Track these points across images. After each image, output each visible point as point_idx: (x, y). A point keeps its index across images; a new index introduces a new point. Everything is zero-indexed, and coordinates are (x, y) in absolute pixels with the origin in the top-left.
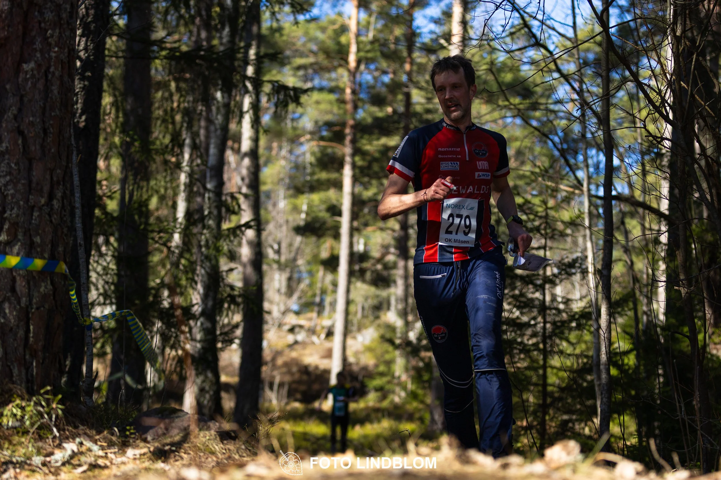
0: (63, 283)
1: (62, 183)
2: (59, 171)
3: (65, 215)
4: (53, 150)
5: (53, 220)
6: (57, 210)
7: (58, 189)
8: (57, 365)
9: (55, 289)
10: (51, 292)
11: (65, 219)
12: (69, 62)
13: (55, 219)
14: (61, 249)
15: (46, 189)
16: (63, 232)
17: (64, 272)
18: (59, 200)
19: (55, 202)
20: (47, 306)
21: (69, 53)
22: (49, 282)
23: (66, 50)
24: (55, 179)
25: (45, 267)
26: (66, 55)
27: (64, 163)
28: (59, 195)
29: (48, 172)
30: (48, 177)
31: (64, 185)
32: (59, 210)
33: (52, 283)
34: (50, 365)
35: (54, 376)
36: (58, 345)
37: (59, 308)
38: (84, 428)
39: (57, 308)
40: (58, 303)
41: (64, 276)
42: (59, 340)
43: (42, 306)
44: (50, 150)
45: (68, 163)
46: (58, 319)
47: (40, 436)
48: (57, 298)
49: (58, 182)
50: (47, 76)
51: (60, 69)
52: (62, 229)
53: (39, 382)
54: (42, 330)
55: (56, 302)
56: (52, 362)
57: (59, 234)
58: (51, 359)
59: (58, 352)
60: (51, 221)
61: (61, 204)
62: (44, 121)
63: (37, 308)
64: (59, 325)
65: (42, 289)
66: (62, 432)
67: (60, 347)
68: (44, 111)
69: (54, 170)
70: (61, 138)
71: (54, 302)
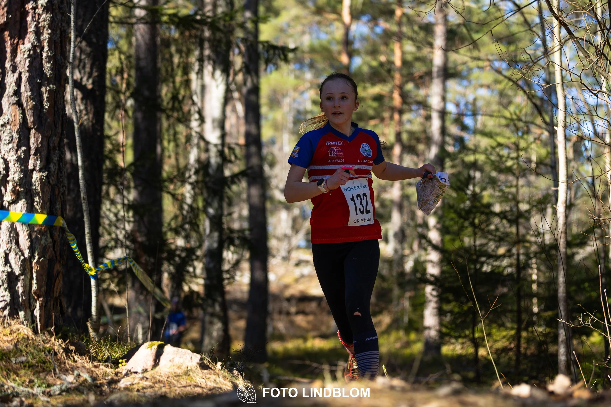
0: (61, 236)
1: (57, 148)
2: (54, 138)
3: (61, 177)
4: (49, 120)
5: (51, 181)
6: (54, 172)
7: (54, 154)
8: (58, 307)
9: (54, 242)
10: (51, 245)
11: (61, 180)
12: (61, 42)
13: (52, 180)
14: (58, 206)
15: (44, 153)
16: (59, 191)
17: (62, 225)
18: (55, 164)
19: (52, 165)
20: (47, 256)
21: (61, 34)
22: (49, 235)
23: (58, 32)
24: (51, 145)
25: (45, 221)
26: (58, 35)
27: (59, 131)
28: (55, 159)
30: (45, 143)
31: (59, 150)
32: (56, 171)
33: (52, 237)
34: (52, 307)
35: (55, 317)
36: (58, 291)
37: (58, 258)
38: (82, 361)
39: (56, 257)
40: (58, 253)
41: (62, 229)
42: (59, 285)
43: (43, 256)
44: (46, 120)
45: (62, 131)
46: (58, 267)
47: (44, 369)
48: (57, 249)
49: (54, 148)
50: (42, 55)
51: (53, 48)
52: (59, 189)
53: (43, 322)
54: (44, 277)
55: (55, 252)
56: (54, 305)
57: (57, 193)
58: (52, 302)
59: (59, 296)
60: (49, 182)
61: (57, 167)
62: (41, 95)
63: (39, 258)
64: (58, 273)
65: (43, 242)
66: (63, 366)
67: (60, 292)
68: (40, 85)
69: (50, 137)
70: (56, 109)
71: (53, 253)
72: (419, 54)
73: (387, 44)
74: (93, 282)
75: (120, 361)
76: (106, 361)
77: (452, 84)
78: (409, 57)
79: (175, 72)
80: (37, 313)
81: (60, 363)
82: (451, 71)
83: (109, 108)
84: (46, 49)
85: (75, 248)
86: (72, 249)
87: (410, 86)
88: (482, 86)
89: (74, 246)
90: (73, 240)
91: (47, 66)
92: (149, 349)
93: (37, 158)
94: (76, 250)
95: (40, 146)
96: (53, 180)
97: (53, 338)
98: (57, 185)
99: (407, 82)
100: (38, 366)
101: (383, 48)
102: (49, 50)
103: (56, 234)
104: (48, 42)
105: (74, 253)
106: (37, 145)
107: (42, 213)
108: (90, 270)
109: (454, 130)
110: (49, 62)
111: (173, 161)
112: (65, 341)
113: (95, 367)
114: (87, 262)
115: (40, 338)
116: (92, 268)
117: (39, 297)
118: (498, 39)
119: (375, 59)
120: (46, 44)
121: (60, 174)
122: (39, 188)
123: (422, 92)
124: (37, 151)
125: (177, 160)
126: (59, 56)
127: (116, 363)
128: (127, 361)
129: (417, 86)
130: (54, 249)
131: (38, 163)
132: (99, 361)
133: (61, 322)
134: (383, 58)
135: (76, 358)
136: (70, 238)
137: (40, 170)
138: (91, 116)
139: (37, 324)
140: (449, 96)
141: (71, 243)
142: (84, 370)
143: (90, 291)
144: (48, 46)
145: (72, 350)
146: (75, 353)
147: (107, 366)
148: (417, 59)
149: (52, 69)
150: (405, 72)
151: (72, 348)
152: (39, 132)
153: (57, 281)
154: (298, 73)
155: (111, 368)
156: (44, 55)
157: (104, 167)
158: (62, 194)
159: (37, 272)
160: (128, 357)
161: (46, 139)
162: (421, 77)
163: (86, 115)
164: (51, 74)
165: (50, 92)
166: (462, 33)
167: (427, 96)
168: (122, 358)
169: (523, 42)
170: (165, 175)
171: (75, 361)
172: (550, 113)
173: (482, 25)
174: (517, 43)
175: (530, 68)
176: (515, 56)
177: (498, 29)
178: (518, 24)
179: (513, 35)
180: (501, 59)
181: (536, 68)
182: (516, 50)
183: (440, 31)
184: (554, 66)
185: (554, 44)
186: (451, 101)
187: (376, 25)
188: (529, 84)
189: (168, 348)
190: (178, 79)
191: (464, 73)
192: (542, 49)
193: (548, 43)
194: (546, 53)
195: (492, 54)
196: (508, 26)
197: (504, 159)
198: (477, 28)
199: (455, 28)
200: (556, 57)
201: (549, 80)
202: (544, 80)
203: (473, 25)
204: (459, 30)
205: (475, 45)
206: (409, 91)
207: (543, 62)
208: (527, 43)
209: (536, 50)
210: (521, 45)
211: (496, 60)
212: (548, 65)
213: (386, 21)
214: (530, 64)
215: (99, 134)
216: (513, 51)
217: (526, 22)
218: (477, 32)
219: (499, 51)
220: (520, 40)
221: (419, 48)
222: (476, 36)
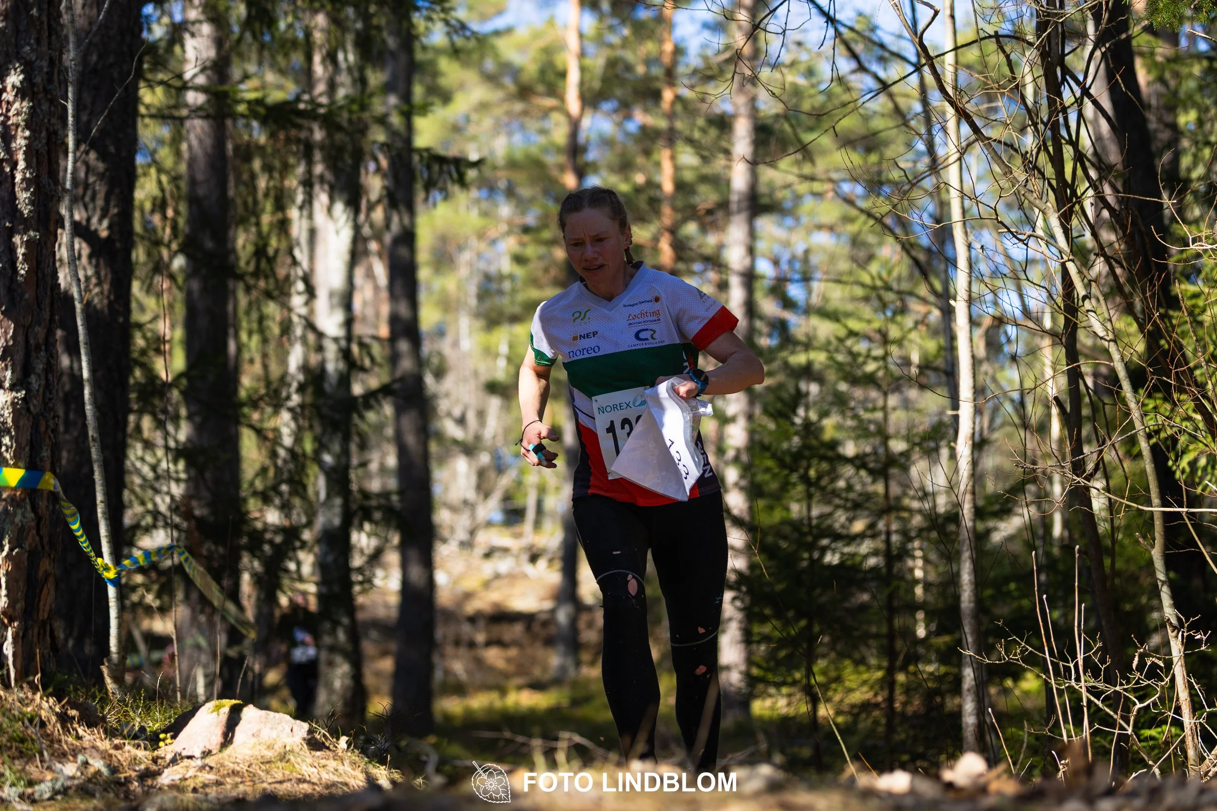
0: (51, 507)
1: (43, 348)
2: (37, 329)
3: (51, 399)
4: (27, 296)
5: (32, 408)
6: (38, 391)
7: (38, 358)
8: (48, 638)
9: (39, 519)
10: (33, 524)
11: (51, 405)
12: (49, 153)
13: (34, 406)
14: (46, 453)
15: (19, 357)
16: (48, 426)
17: (52, 488)
18: (40, 376)
19: (33, 379)
20: (26, 546)
21: (49, 139)
22: (28, 507)
23: (44, 134)
24: (32, 341)
25: (22, 481)
26: (44, 141)
27: (47, 317)
28: (40, 367)
29: (21, 331)
30: (21, 338)
31: (47, 350)
32: (41, 390)
33: (34, 509)
34: (35, 639)
35: (42, 656)
36: (48, 608)
37: (47, 548)
38: (92, 737)
39: (43, 547)
40: (46, 540)
41: (53, 496)
42: (48, 598)
43: (19, 546)
44: (22, 295)
45: (52, 315)
46: (46, 565)
47: (21, 752)
48: (44, 531)
49: (38, 348)
50: (14, 177)
51: (34, 165)
52: (47, 421)
53: (19, 667)
54: (21, 584)
55: (41, 538)
56: (39, 634)
57: (43, 429)
58: (36, 630)
59: (49, 618)
60: (28, 410)
61: (43, 382)
62: (12, 249)
63: (12, 550)
64: (47, 575)
65: (18, 519)
66: (56, 746)
67: (51, 611)
68: (11, 233)
69: (30, 327)
70: (40, 276)
71: (37, 539)
72: (707, 170)
73: (647, 153)
74: (112, 591)
75: (162, 736)
76: (135, 737)
77: (766, 225)
78: (688, 176)
79: (261, 206)
80: (8, 649)
81: (52, 741)
82: (765, 201)
83: (140, 272)
84: (22, 165)
85: (78, 530)
86: (71, 531)
87: (691, 228)
88: (820, 227)
89: (75, 527)
90: (73, 515)
91: (23, 197)
92: (215, 714)
93: (8, 366)
94: (78, 534)
95: (11, 342)
96: (37, 406)
97: (38, 696)
98: (42, 415)
99: (685, 220)
100: (11, 748)
101: (640, 160)
102: (26, 168)
103: (42, 504)
104: (25, 153)
105: (75, 539)
106: (6, 341)
107: (16, 466)
108: (107, 569)
109: (769, 307)
110: (26, 190)
111: (257, 368)
112: (59, 701)
113: (116, 747)
114: (100, 554)
115: (14, 696)
116: (110, 565)
117: (11, 620)
118: (847, 142)
119: (627, 179)
120: (21, 156)
121: (48, 394)
122: (9, 421)
123: (712, 240)
124: (9, 352)
125: (265, 366)
126: (45, 179)
127: (154, 741)
128: (174, 737)
129: (704, 229)
130: (38, 533)
131: (8, 375)
132: (124, 738)
133: (52, 666)
134: (640, 178)
135: (81, 732)
136: (67, 512)
137: (14, 389)
138: (106, 287)
139: (8, 671)
140: (762, 246)
141: (70, 520)
142: (95, 753)
143: (107, 608)
144: (25, 160)
145: (74, 718)
146: (78, 723)
147: (138, 746)
148: (704, 179)
149: (32, 203)
150: (680, 203)
151: (73, 713)
152: (12, 319)
153: (45, 590)
154: (485, 205)
155: (145, 749)
156: (19, 176)
157: (132, 381)
158: (53, 431)
159: (8, 574)
160: (176, 728)
161: (23, 331)
162: (710, 212)
163: (96, 285)
164: (30, 212)
165: (29, 244)
166: (782, 131)
167: (721, 247)
168: (165, 731)
169: (893, 147)
170: (243, 394)
171: (79, 738)
172: (943, 275)
173: (819, 116)
174: (882, 148)
175: (905, 193)
176: (879, 173)
177: (848, 123)
178: (883, 115)
179: (875, 134)
180: (854, 179)
181: (915, 194)
182: (880, 163)
183: (742, 129)
184: (948, 191)
185: (947, 149)
186: (764, 256)
187: (628, 117)
188: (904, 224)
189: (250, 713)
190: (266, 219)
191: (788, 204)
192: (926, 160)
193: (936, 148)
194: (935, 166)
195: (837, 170)
196: (866, 118)
197: (861, 360)
198: (810, 122)
199: (769, 122)
200: (952, 174)
201: (941, 217)
202: (931, 216)
203: (804, 117)
204: (777, 126)
205: (806, 153)
206: (688, 238)
207: (928, 183)
208: (902, 149)
209: (915, 162)
210: (889, 153)
211: (844, 180)
212: (938, 187)
213: (646, 110)
214: (906, 187)
215: (121, 320)
216: (874, 164)
217: (897, 110)
218: (811, 129)
219: (849, 165)
220: (886, 143)
221: (705, 159)
222: (807, 137)
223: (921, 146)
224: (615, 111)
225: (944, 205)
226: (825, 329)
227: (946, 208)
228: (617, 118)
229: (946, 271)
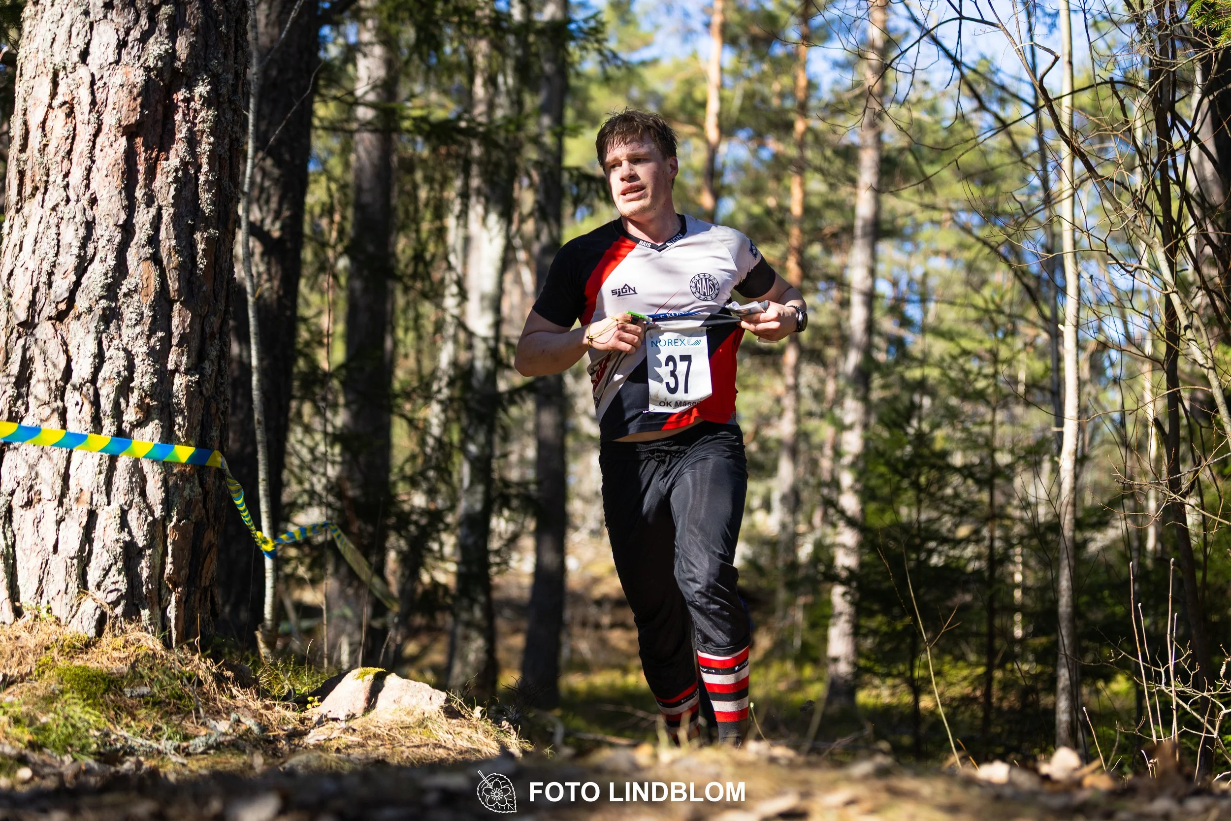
0: (217, 483)
1: (218, 336)
2: (213, 319)
3: (222, 384)
4: (204, 288)
5: (204, 391)
6: (211, 376)
7: (212, 345)
8: (208, 603)
9: (206, 493)
10: (200, 498)
11: (222, 389)
12: (230, 157)
13: (207, 389)
14: (215, 433)
15: (195, 344)
16: (218, 409)
17: (219, 466)
18: (213, 362)
19: (207, 364)
20: (193, 518)
21: (231, 145)
22: (197, 482)
23: (227, 141)
24: (207, 330)
25: (192, 458)
26: (227, 147)
27: (222, 308)
28: (213, 353)
29: (198, 320)
30: (197, 327)
31: (220, 338)
32: (214, 375)
33: (202, 484)
34: (197, 605)
35: (202, 620)
36: (210, 575)
37: (212, 520)
38: (244, 697)
39: (208, 519)
40: (211, 513)
41: (220, 473)
42: (211, 567)
43: (186, 517)
44: (200, 287)
45: (227, 306)
46: (210, 536)
47: (178, 708)
48: (210, 505)
49: (212, 336)
50: (197, 179)
51: (217, 168)
52: (218, 404)
53: (180, 629)
54: (186, 553)
55: (207, 511)
56: (200, 600)
57: (213, 411)
58: (198, 596)
59: (210, 585)
60: (201, 393)
61: (215, 368)
62: (193, 245)
63: (179, 521)
64: (211, 546)
65: (186, 493)
66: (211, 704)
67: (212, 579)
68: (193, 230)
69: (206, 316)
70: (218, 270)
71: (203, 511)
72: (833, 197)
73: (778, 178)
74: (268, 563)
75: (310, 699)
76: (285, 699)
77: (887, 249)
78: (815, 202)
79: (420, 215)
80: (171, 612)
81: (207, 700)
82: (886, 227)
83: (307, 271)
84: (205, 168)
85: (241, 505)
86: (235, 506)
87: (816, 249)
88: (937, 253)
89: (239, 502)
90: (238, 491)
91: (205, 197)
92: (360, 680)
93: (183, 351)
94: (241, 509)
95: (188, 330)
96: (208, 387)
97: (197, 657)
98: (214, 397)
99: (811, 242)
100: (169, 704)
101: (771, 185)
102: (209, 171)
103: (210, 480)
104: (209, 157)
105: (238, 513)
106: (184, 329)
107: (187, 444)
108: (265, 542)
109: (888, 325)
110: (208, 191)
111: (411, 363)
112: (216, 663)
113: (267, 707)
114: (259, 528)
115: (175, 655)
116: (269, 539)
117: (175, 586)
118: (967, 175)
119: (758, 202)
120: (204, 160)
121: (220, 379)
122: (183, 402)
123: (836, 260)
124: (183, 338)
125: (419, 361)
126: (226, 181)
127: (302, 702)
128: (321, 700)
129: (828, 250)
130: (204, 506)
131: (184, 359)
132: (274, 698)
133: (211, 630)
134: (771, 202)
135: (235, 692)
136: (232, 488)
137: (187, 372)
138: (276, 283)
139: (170, 632)
140: (882, 268)
141: (234, 495)
142: (247, 712)
143: (264, 579)
144: (208, 164)
145: (229, 678)
146: (233, 683)
147: (287, 707)
148: (829, 204)
149: (213, 203)
150: (807, 226)
151: (229, 673)
152: (187, 308)
153: (208, 560)
155: (294, 710)
156: (202, 178)
157: (295, 370)
158: (222, 413)
159: (174, 543)
160: (323, 693)
161: (199, 320)
162: (834, 235)
163: (267, 281)
164: (211, 211)
165: (208, 241)
166: (906, 163)
167: (844, 267)
168: (313, 694)
169: (1009, 181)
170: (397, 386)
171: (233, 697)
172: (1052, 302)
173: (940, 150)
174: (999, 182)
175: (1020, 224)
176: (996, 205)
177: (969, 158)
178: (1001, 151)
179: (993, 169)
180: (972, 209)
181: (1030, 225)
182: (996, 195)
183: (868, 158)
184: (1060, 224)
185: (1062, 186)
186: (884, 277)
187: (762, 145)
188: (1017, 252)
189: (392, 680)
190: (426, 226)
191: (908, 231)
192: (1041, 194)
193: (1051, 184)
194: (1049, 201)
195: (957, 201)
196: (984, 154)
197: (972, 377)
198: (932, 155)
199: (894, 154)
200: (1064, 209)
201: (1052, 247)
202: (1043, 246)
203: (925, 151)
204: (902, 158)
205: (928, 184)
206: (814, 258)
207: (1042, 216)
208: (1017, 183)
209: (1029, 195)
210: (1005, 187)
211: (963, 210)
212: (1051, 221)
213: (779, 139)
214: (1021, 219)
215: (288, 313)
216: (991, 197)
217: (1015, 147)
218: (932, 162)
219: (970, 195)
220: (1003, 178)
221: (832, 187)
222: (929, 170)
223: (1036, 182)
224: (750, 139)
225: (1055, 237)
226: (939, 347)
227: (1057, 239)
228: (753, 145)
229: (1055, 298)
